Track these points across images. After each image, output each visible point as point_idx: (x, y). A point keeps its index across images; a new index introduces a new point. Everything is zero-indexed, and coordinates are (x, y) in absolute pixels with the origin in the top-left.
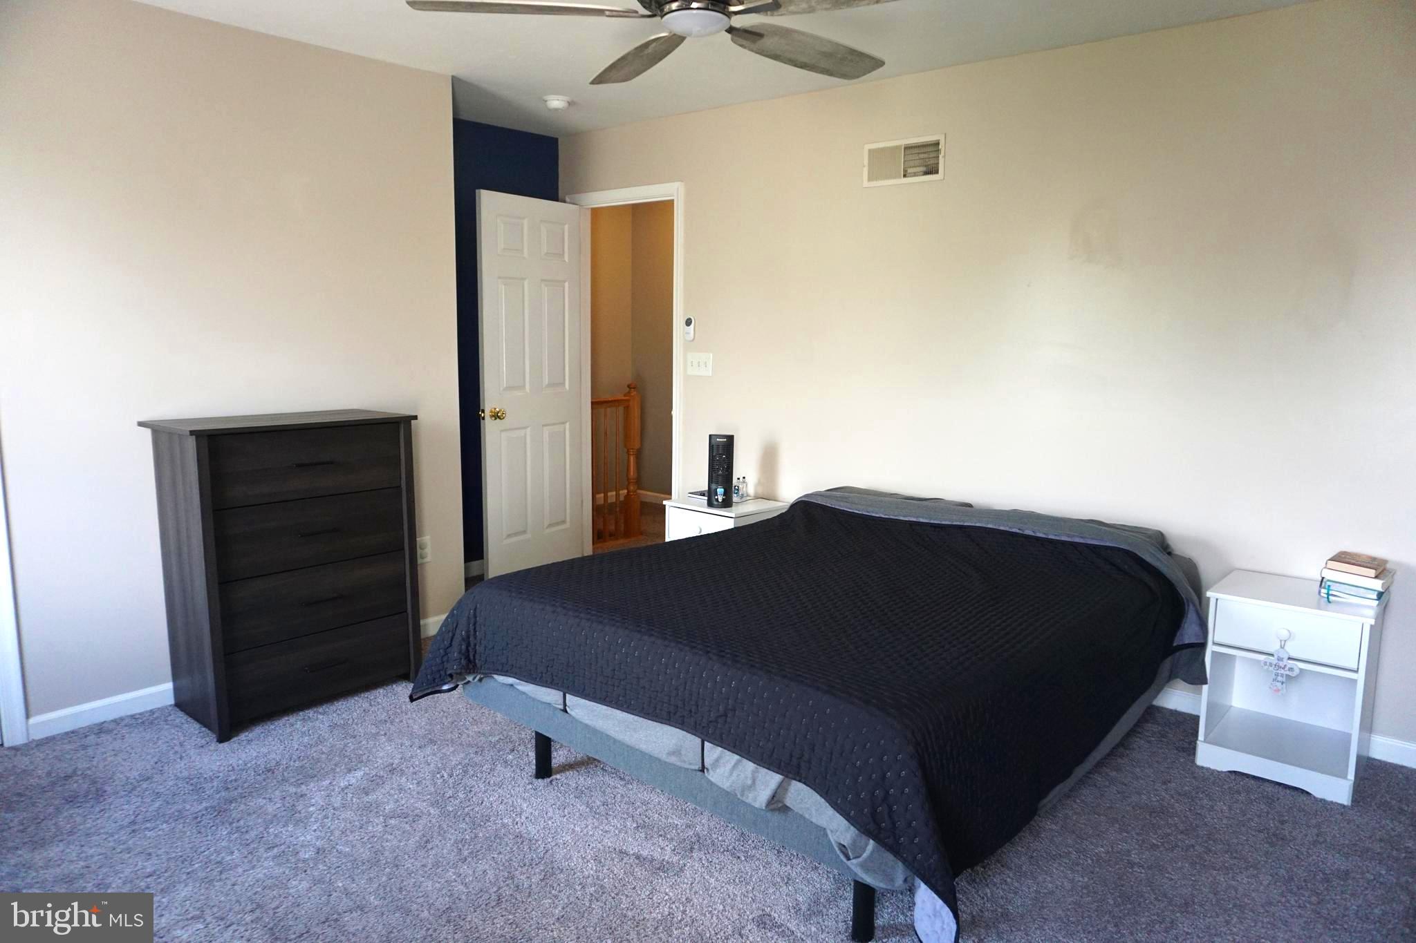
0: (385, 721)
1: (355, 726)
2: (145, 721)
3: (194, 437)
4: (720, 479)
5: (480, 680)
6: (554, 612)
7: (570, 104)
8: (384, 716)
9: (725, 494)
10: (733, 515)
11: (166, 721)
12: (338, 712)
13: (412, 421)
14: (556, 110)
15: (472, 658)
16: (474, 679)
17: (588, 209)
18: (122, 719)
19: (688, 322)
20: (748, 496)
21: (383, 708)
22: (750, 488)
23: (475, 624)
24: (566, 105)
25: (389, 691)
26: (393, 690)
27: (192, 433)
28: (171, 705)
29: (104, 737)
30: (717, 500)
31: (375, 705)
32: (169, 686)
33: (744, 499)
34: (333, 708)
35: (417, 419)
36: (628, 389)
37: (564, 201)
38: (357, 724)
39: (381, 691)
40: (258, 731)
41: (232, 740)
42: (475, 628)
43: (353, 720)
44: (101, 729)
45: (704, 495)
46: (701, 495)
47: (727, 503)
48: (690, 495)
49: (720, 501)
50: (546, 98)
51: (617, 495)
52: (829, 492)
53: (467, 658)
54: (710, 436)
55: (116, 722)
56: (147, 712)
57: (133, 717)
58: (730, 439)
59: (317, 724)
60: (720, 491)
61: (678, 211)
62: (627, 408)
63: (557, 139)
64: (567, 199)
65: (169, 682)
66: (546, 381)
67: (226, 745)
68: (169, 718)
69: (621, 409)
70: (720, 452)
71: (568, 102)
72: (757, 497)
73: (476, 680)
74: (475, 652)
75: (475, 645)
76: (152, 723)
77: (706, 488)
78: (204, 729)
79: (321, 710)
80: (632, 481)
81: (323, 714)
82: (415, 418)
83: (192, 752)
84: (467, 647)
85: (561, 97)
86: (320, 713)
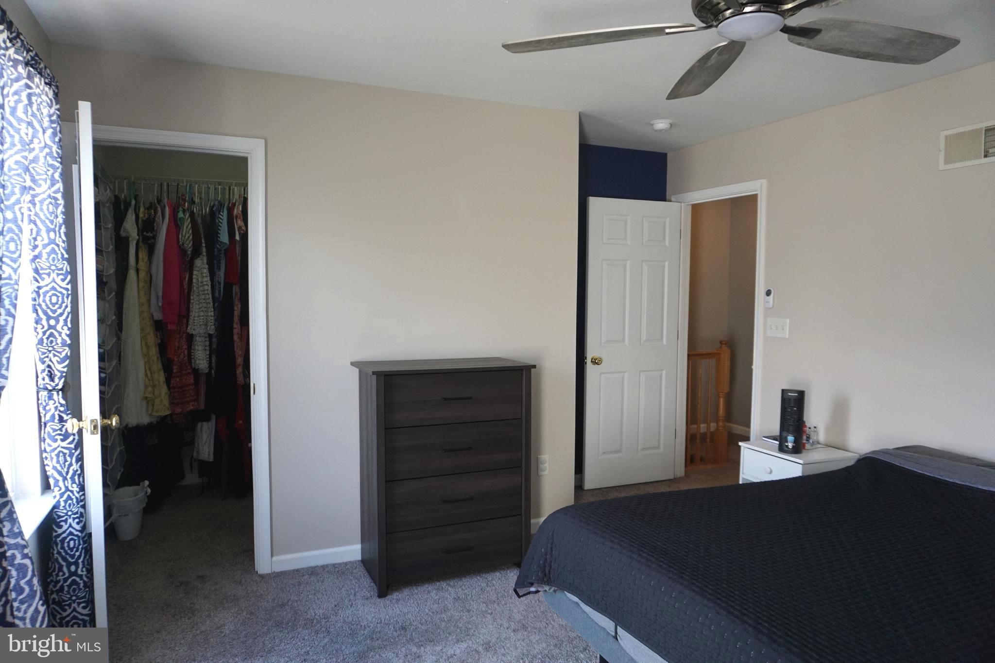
0: (494, 601)
1: (472, 602)
2: (338, 570)
3: (375, 376)
4: (791, 428)
5: (555, 591)
6: (612, 548)
7: (671, 125)
8: (494, 598)
9: (795, 442)
10: (801, 462)
11: (352, 573)
12: (463, 587)
13: (532, 369)
14: (661, 131)
15: (547, 572)
16: (549, 590)
17: (690, 205)
18: (327, 566)
19: (768, 293)
20: (819, 443)
21: (496, 589)
22: (822, 437)
23: (552, 544)
24: (669, 126)
25: (503, 575)
26: (507, 575)
27: (374, 373)
28: (358, 561)
29: (313, 578)
30: (787, 446)
31: (490, 586)
32: (358, 547)
33: (814, 447)
34: (460, 583)
35: (535, 368)
36: (720, 345)
37: (670, 201)
38: (473, 601)
39: (498, 574)
40: (406, 592)
41: (387, 597)
42: (551, 548)
43: (472, 596)
44: (313, 571)
45: (776, 440)
46: (774, 440)
47: (797, 450)
48: (764, 439)
49: (790, 447)
50: (652, 122)
51: (708, 428)
52: (898, 451)
53: (544, 572)
54: (783, 391)
55: (323, 567)
56: (343, 563)
57: (334, 565)
58: (801, 394)
59: (447, 595)
60: (791, 438)
61: (761, 203)
62: (719, 360)
63: (665, 155)
64: (673, 199)
65: (358, 543)
66: (644, 338)
67: (382, 600)
68: (354, 571)
69: (714, 360)
70: (792, 405)
71: (670, 124)
72: (828, 446)
73: (551, 590)
74: (551, 568)
75: (551, 562)
76: (343, 573)
77: (778, 434)
78: (372, 584)
79: (452, 583)
80: (721, 418)
81: (453, 587)
82: (534, 367)
83: (359, 602)
84: (544, 563)
85: (663, 121)
86: (451, 586)
